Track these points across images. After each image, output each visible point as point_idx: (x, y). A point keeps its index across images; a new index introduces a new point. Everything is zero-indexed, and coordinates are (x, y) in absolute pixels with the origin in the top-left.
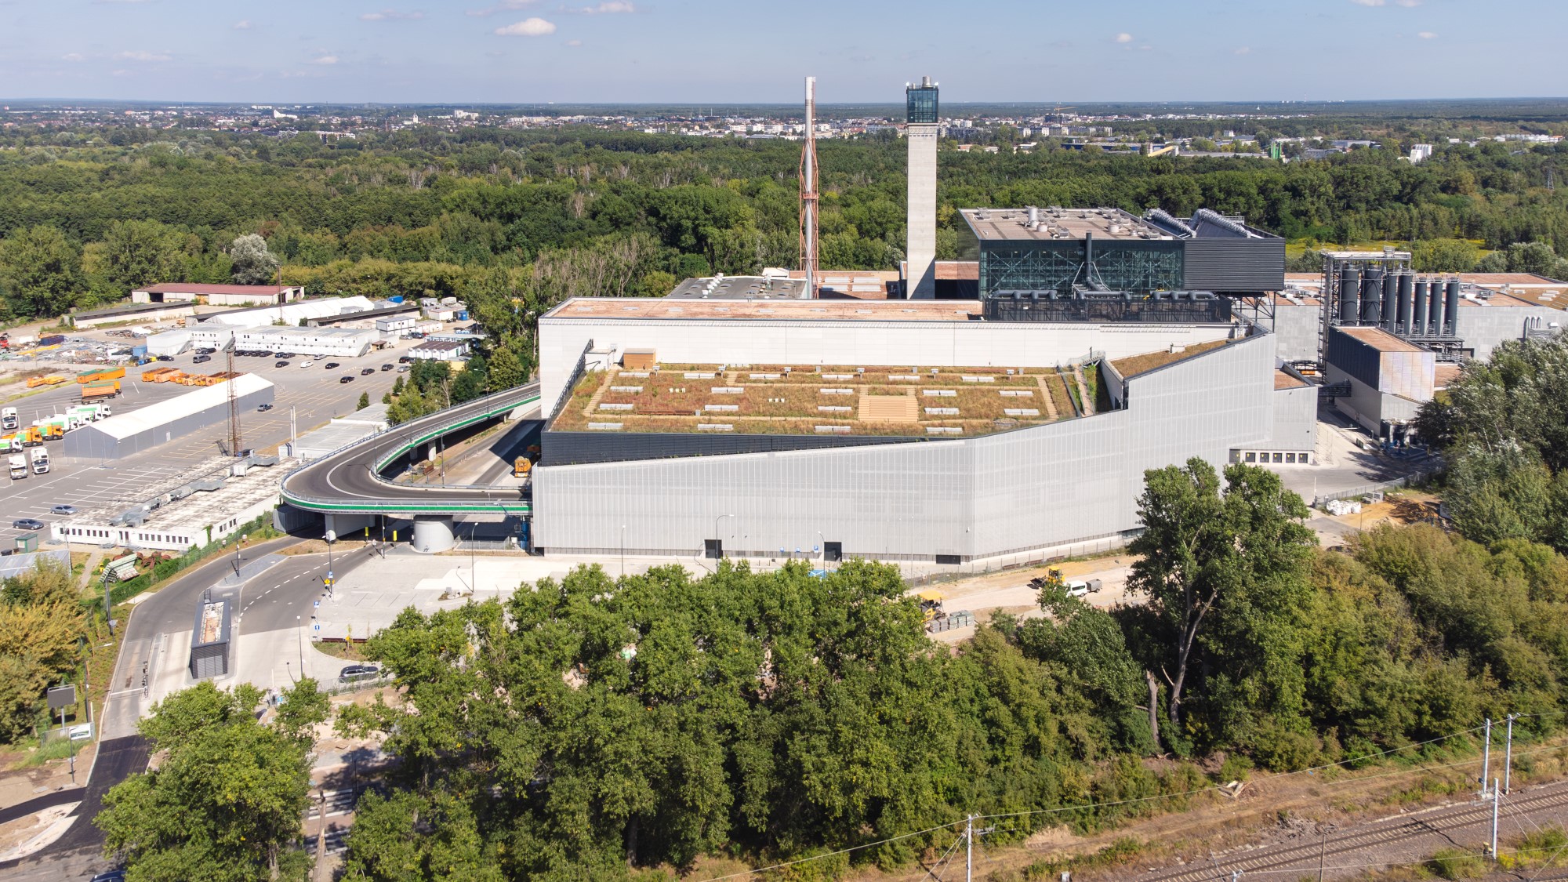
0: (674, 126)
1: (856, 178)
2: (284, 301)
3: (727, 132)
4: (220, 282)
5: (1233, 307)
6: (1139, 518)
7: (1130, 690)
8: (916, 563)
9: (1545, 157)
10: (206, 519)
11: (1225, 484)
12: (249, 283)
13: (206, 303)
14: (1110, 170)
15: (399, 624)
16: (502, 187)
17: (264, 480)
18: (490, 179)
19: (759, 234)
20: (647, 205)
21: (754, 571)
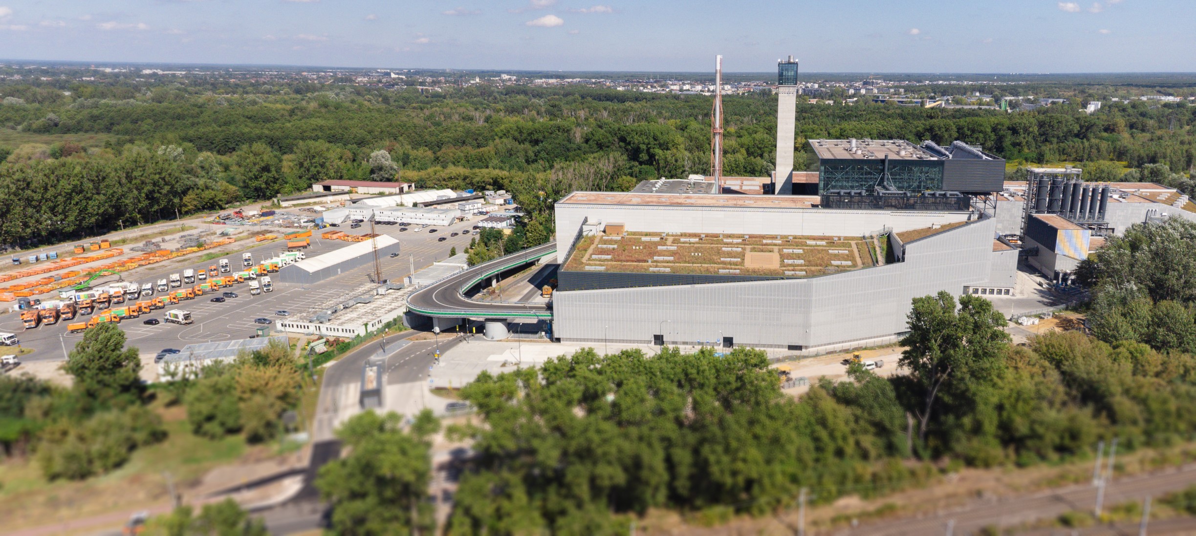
0: (635, 85)
1: (746, 119)
2: (403, 191)
3: (667, 90)
4: (364, 179)
5: (971, 201)
6: (908, 326)
7: (897, 422)
8: (777, 350)
9: (1170, 110)
10: (364, 319)
11: (959, 306)
12: (381, 180)
13: (357, 192)
14: (901, 116)
15: (479, 380)
16: (531, 123)
17: (396, 298)
18: (523, 118)
19: (687, 153)
20: (619, 135)
21: (682, 353)
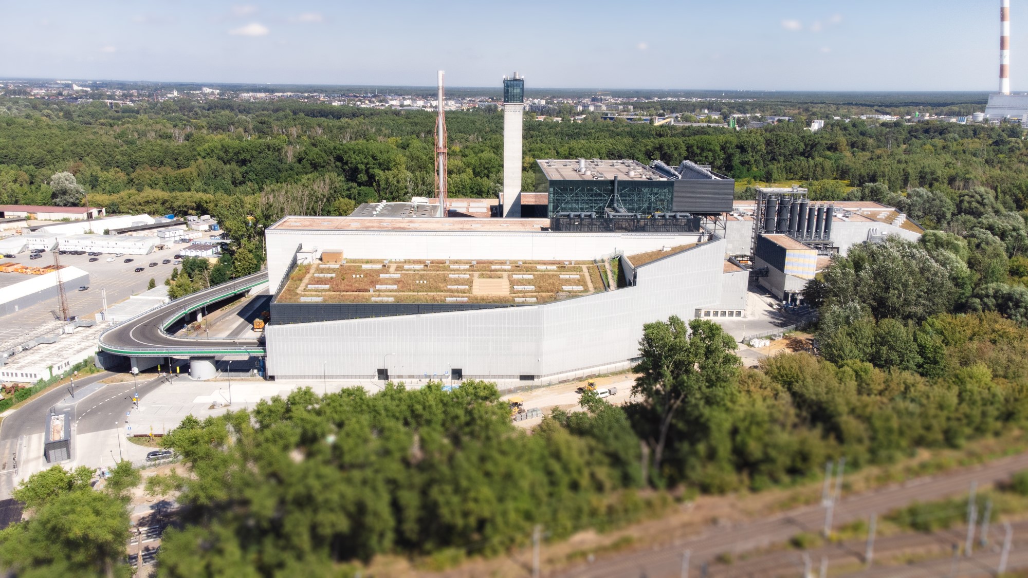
0: (351, 100)
1: (471, 138)
2: (91, 217)
3: (387, 105)
4: (45, 204)
5: (701, 222)
6: (640, 352)
7: (632, 452)
8: (508, 380)
9: (888, 129)
10: (47, 362)
11: (690, 331)
12: (65, 205)
13: (36, 219)
14: (630, 134)
15: (184, 425)
16: (238, 142)
17: (87, 336)
18: (229, 136)
19: (410, 174)
20: (335, 154)
21: (408, 388)
